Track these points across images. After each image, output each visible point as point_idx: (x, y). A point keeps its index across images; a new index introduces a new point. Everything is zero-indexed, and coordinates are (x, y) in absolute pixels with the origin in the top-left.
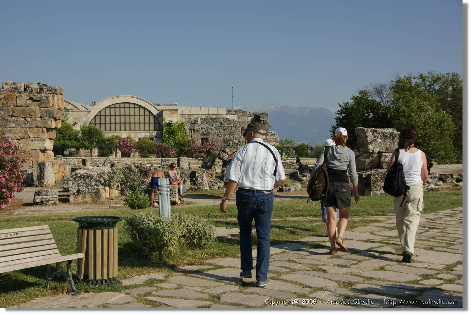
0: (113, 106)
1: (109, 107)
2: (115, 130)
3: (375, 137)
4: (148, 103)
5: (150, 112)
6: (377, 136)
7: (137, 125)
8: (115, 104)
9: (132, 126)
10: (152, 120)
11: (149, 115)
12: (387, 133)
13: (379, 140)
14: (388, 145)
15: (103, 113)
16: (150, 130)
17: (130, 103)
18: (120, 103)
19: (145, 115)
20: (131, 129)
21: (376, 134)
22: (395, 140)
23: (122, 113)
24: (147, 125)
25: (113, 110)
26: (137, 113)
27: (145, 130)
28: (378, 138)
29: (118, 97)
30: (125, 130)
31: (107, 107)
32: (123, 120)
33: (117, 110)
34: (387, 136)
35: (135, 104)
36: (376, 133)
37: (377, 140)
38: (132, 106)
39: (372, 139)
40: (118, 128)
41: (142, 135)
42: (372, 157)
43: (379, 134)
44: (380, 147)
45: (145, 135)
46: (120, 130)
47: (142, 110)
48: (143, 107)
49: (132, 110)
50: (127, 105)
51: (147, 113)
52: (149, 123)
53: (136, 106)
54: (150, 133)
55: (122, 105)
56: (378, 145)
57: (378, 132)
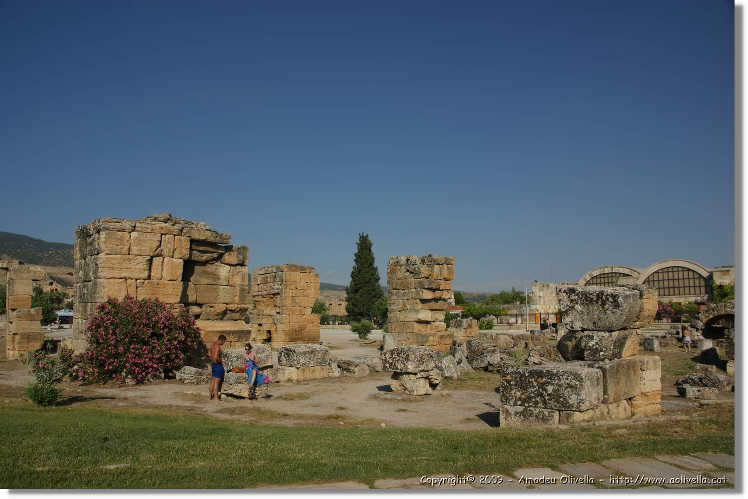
0: (661, 271)
1: (657, 272)
2: (664, 295)
3: (572, 301)
4: (696, 265)
5: (700, 274)
6: (575, 300)
7: (687, 289)
8: (663, 269)
9: (682, 290)
10: (703, 283)
11: (699, 278)
12: (592, 294)
13: (578, 307)
14: (595, 317)
15: (651, 279)
16: (701, 294)
17: (678, 267)
18: (668, 268)
19: (694, 278)
20: (681, 293)
21: (573, 297)
22: (607, 306)
23: (671, 277)
24: (697, 289)
25: (661, 275)
26: (686, 277)
27: (695, 294)
28: (577, 303)
29: (665, 262)
30: (674, 295)
31: (655, 272)
32: (671, 285)
33: (665, 274)
34: (592, 300)
35: (683, 268)
36: (573, 295)
37: (576, 307)
38: (680, 269)
39: (567, 305)
40: (667, 293)
41: (692, 299)
42: (576, 338)
43: (579, 297)
44: (583, 320)
45: (696, 300)
46: (669, 295)
47: (691, 273)
48: (691, 270)
49: (681, 273)
50: (675, 269)
51: (696, 276)
52: (700, 286)
53: (684, 270)
54: (701, 296)
55: (670, 270)
56: (578, 317)
57: (577, 292)
